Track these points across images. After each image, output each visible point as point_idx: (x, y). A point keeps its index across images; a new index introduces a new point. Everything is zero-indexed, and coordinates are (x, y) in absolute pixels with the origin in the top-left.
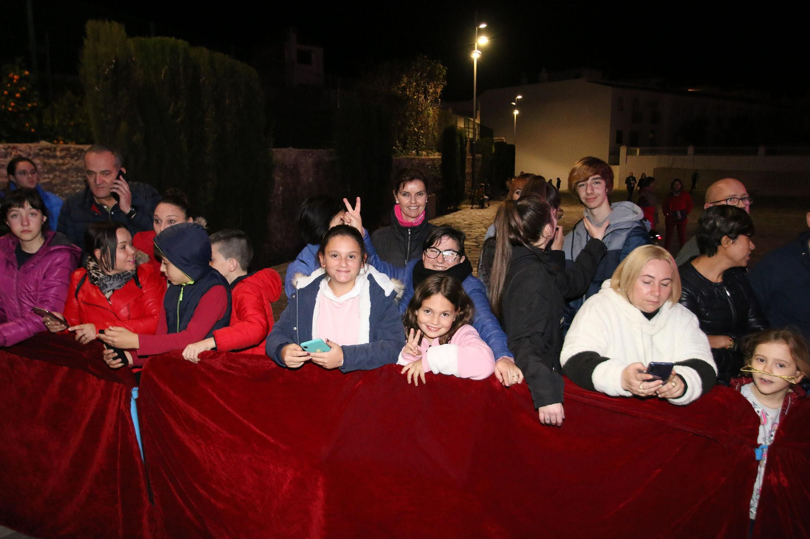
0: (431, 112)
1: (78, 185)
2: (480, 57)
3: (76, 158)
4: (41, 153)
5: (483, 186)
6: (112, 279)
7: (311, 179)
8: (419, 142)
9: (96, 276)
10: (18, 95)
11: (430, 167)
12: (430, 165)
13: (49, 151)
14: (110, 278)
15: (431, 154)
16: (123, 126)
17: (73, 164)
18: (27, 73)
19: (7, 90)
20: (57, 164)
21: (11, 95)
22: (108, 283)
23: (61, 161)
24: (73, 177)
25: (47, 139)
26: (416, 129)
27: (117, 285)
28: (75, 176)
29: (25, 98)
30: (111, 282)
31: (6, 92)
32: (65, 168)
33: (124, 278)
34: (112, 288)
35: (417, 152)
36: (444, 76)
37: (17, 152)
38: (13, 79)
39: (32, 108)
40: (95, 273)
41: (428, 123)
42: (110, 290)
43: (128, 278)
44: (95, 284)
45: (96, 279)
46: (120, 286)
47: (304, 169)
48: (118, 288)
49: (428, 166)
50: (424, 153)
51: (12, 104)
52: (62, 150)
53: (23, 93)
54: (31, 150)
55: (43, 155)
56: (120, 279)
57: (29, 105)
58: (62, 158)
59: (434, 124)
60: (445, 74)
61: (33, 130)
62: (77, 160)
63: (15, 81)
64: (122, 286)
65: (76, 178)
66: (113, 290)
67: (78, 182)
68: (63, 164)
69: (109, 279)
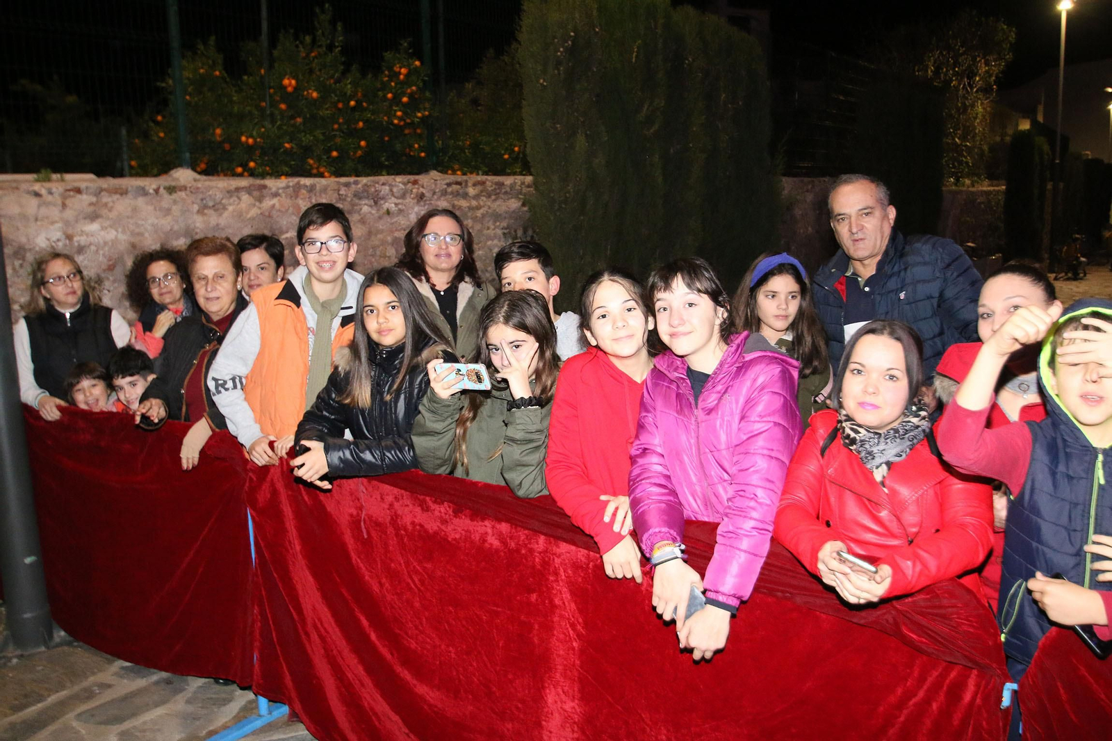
0: (980, 109)
1: (496, 242)
2: (1074, 8)
3: (493, 197)
4: (449, 190)
5: (1077, 239)
6: (882, 440)
7: (810, 229)
8: (961, 163)
9: (853, 435)
10: (405, 99)
11: (983, 206)
12: (983, 203)
13: (458, 187)
14: (879, 438)
15: (978, 183)
16: (581, 142)
17: (489, 208)
18: (417, 63)
19: (391, 93)
20: (470, 208)
21: (396, 100)
22: (875, 450)
23: (474, 203)
24: (488, 228)
25: (439, 169)
26: (957, 140)
27: (894, 451)
28: (493, 227)
29: (414, 103)
30: (882, 447)
31: (390, 96)
32: (479, 213)
33: (907, 436)
34: (884, 459)
35: (957, 180)
36: (1011, 44)
37: (418, 189)
38: (400, 73)
39: (423, 119)
40: (852, 429)
41: (975, 128)
42: (881, 464)
43: (915, 437)
44: (851, 450)
45: (853, 441)
46: (901, 456)
47: (800, 212)
48: (898, 459)
49: (980, 203)
50: (967, 182)
51: (399, 113)
52: (474, 185)
53: (411, 96)
54: (436, 185)
55: (452, 193)
56: (898, 440)
57: (419, 115)
58: (476, 197)
59: (984, 129)
60: (1013, 41)
61: (423, 154)
62: (495, 200)
63: (402, 77)
64: (904, 456)
65: (494, 229)
66: (889, 465)
67: (495, 237)
68: (478, 208)
69: (876, 441)
